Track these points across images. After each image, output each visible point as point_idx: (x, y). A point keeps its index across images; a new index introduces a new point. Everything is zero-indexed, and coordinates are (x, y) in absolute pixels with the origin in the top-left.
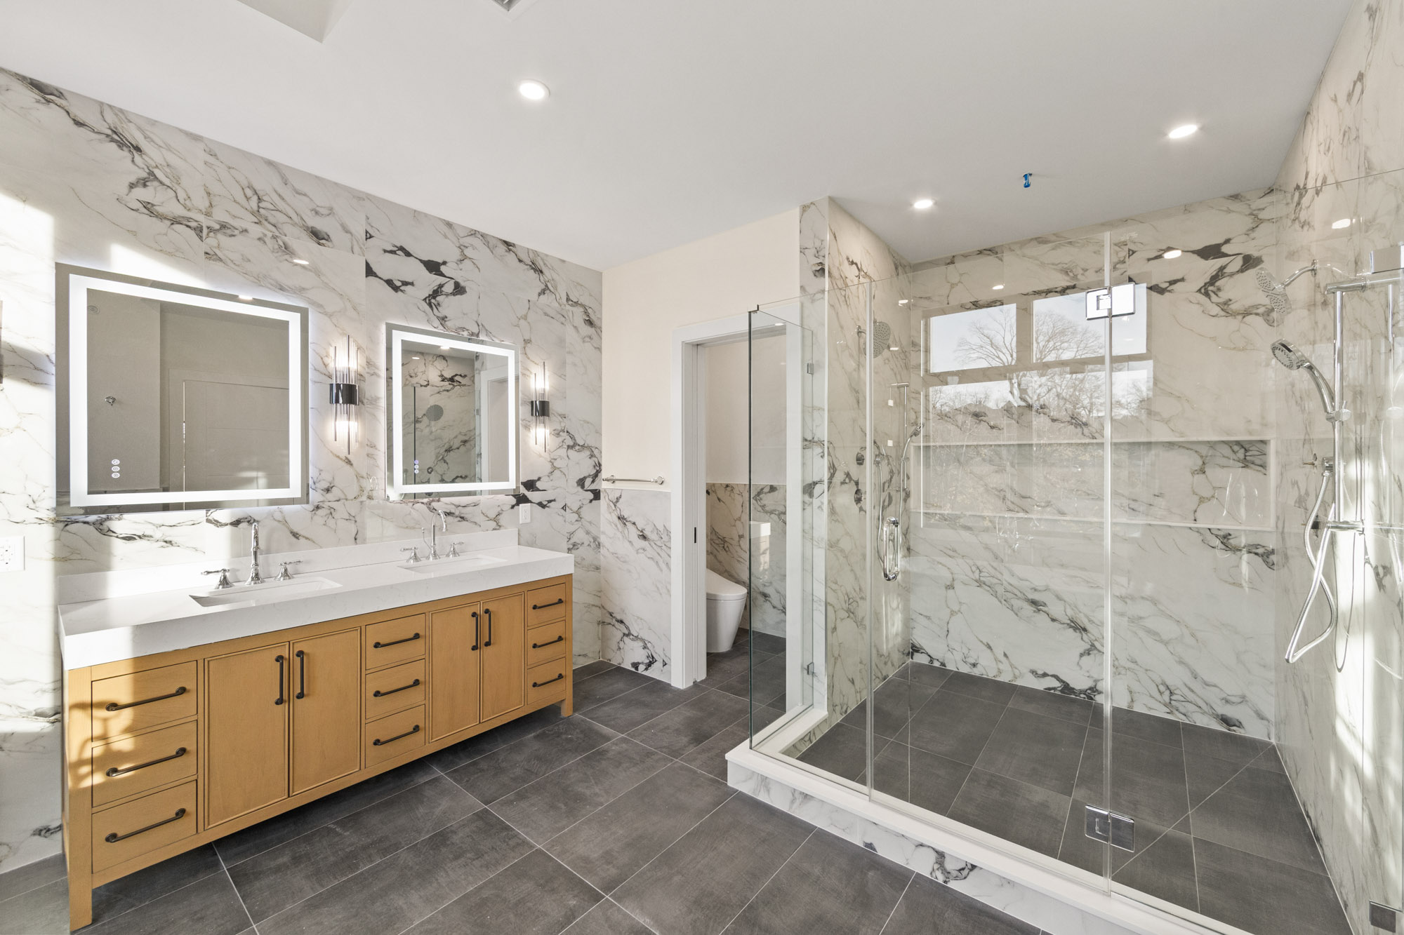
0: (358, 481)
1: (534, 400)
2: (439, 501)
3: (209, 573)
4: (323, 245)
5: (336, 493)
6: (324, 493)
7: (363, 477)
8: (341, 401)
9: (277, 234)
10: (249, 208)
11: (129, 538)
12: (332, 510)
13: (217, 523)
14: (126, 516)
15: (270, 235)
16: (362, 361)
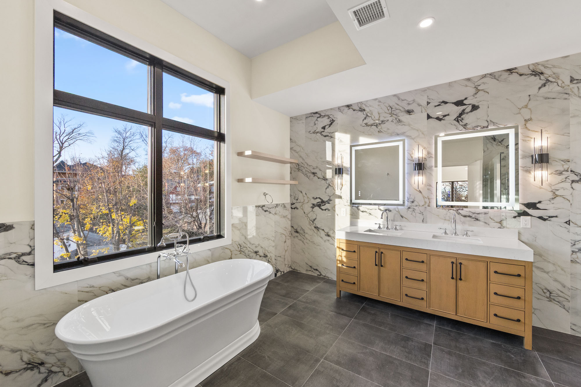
0: (424, 199)
1: (534, 154)
2: (462, 210)
3: (376, 224)
4: (411, 114)
5: (415, 203)
6: (412, 203)
7: (426, 198)
8: (416, 170)
9: (397, 117)
10: (389, 113)
11: (363, 212)
12: (414, 209)
13: (380, 210)
14: (362, 206)
15: (394, 118)
16: (425, 153)
